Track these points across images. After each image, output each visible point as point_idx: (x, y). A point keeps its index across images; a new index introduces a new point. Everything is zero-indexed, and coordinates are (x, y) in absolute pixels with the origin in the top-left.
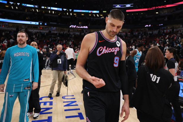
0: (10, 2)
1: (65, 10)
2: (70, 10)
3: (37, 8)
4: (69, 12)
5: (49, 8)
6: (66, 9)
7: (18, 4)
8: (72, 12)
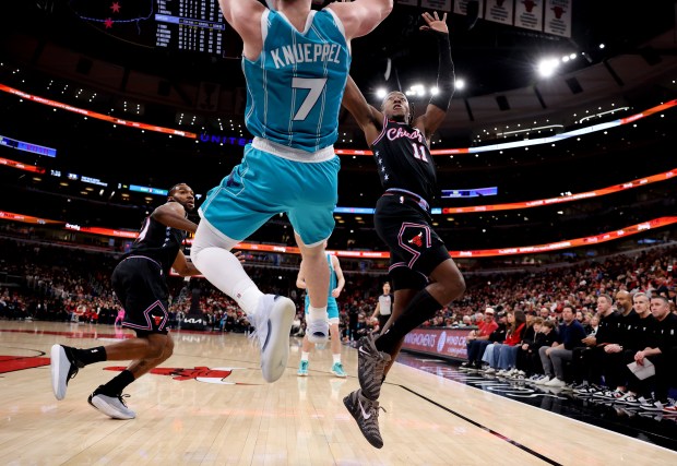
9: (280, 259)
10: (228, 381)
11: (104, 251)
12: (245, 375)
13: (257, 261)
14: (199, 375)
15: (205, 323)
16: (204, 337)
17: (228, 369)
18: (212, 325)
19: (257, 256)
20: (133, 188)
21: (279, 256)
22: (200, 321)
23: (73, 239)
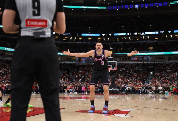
0: (102, 34)
1: (162, 32)
2: (170, 32)
3: (129, 36)
4: (169, 34)
5: (143, 33)
6: (164, 32)
7: (110, 34)
8: (172, 33)
9: (150, 58)
10: (128, 116)
11: (74, 62)
12: (136, 113)
13: (139, 60)
14: (116, 113)
15: (118, 90)
16: (118, 96)
17: (129, 110)
18: (122, 91)
19: (139, 58)
20: (83, 35)
21: (149, 57)
22: (116, 89)
23: (62, 59)
